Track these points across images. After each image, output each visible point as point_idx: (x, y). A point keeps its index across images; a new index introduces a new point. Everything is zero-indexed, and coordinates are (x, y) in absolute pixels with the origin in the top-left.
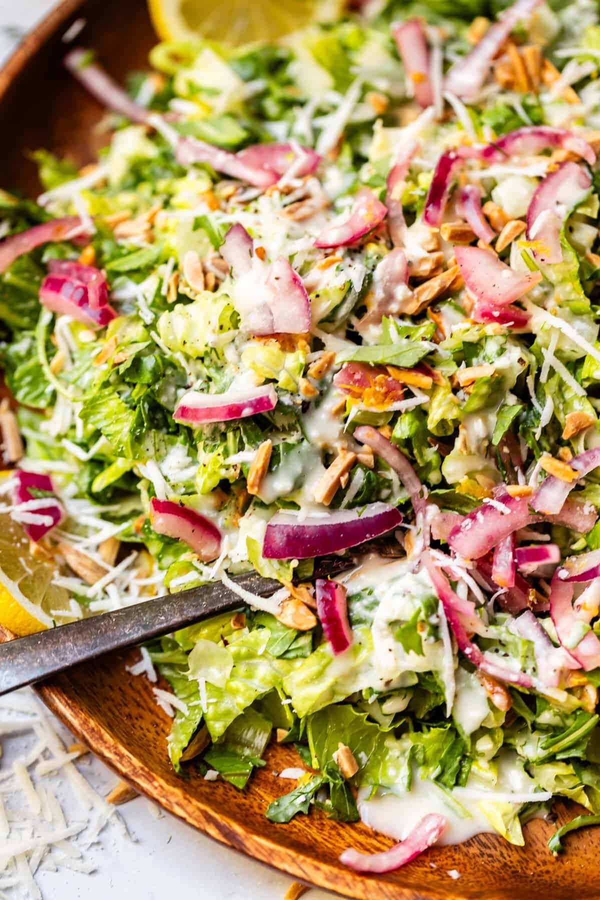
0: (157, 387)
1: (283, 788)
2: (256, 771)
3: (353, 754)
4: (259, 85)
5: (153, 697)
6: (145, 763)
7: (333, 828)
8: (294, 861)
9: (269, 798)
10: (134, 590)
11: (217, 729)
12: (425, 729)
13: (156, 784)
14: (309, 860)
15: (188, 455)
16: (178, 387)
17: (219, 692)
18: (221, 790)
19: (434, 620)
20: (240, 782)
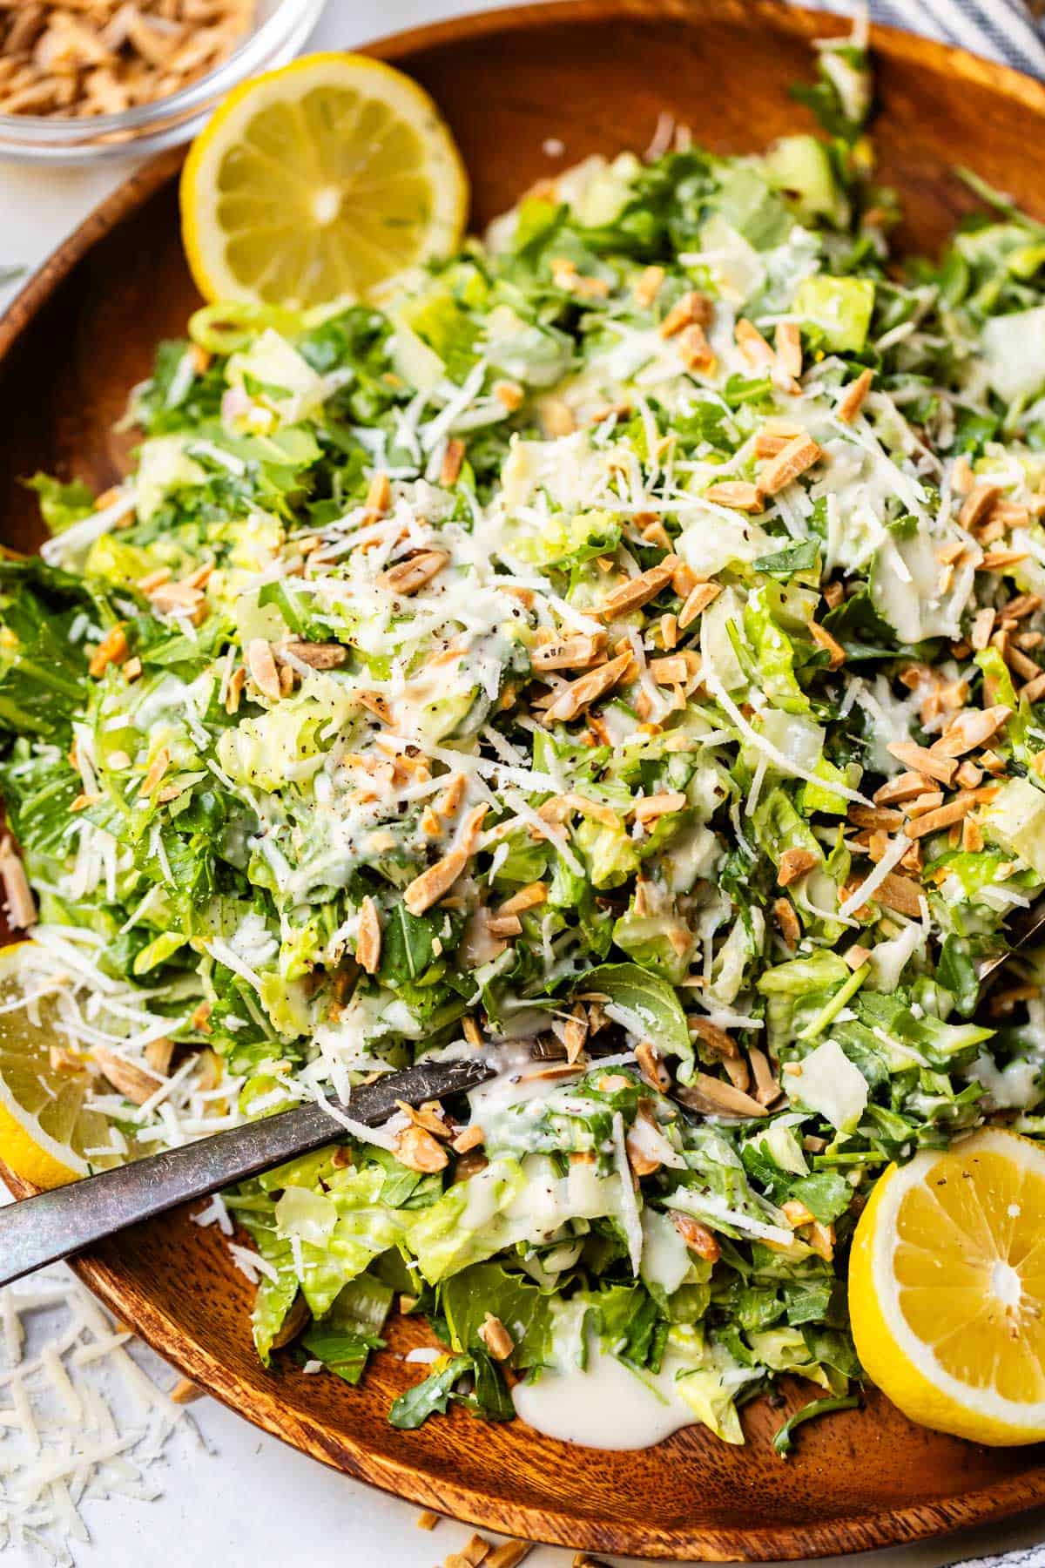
0: (219, 838)
1: (414, 1377)
2: (373, 1355)
3: (507, 1329)
4: (344, 375)
5: (229, 1255)
6: (222, 1360)
7: (481, 1431)
8: (428, 1488)
9: (392, 1393)
10: (197, 1107)
11: (320, 1302)
12: (603, 1286)
13: (238, 1389)
14: (449, 1486)
15: (266, 928)
16: (248, 834)
17: (320, 1255)
18: (326, 1387)
19: (606, 1147)
20: (352, 1374)
